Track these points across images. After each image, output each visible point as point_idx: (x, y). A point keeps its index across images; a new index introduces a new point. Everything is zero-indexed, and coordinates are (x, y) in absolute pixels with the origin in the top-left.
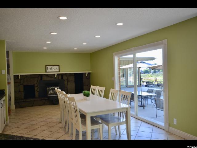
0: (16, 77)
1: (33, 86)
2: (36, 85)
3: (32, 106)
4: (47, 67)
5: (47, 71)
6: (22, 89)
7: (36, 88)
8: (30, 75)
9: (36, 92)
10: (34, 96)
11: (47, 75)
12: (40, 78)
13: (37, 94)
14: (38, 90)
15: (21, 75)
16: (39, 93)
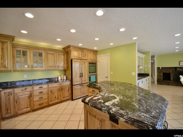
0: (158, 68)
1: (170, 74)
2: (171, 73)
3: (168, 85)
4: (180, 62)
5: (181, 65)
6: (162, 74)
7: (171, 75)
8: (168, 67)
9: (171, 77)
10: (170, 79)
11: (181, 68)
12: (174, 69)
13: (172, 78)
14: (173, 76)
15: (161, 67)
16: (174, 78)
